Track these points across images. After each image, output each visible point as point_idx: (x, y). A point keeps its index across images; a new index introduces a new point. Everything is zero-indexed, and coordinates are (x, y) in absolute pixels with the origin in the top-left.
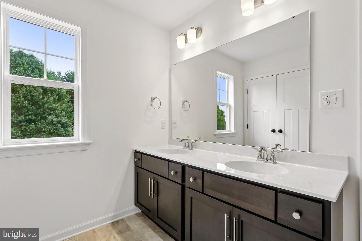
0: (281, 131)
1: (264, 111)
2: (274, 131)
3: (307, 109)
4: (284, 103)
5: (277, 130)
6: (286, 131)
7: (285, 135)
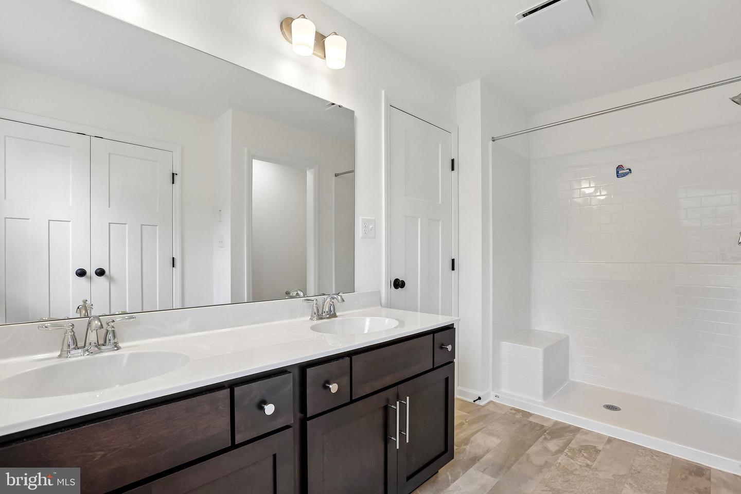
0: (100, 273)
1: (49, 221)
2: (81, 273)
3: (158, 227)
4: (109, 207)
5: (91, 271)
6: (112, 270)
7: (111, 279)
